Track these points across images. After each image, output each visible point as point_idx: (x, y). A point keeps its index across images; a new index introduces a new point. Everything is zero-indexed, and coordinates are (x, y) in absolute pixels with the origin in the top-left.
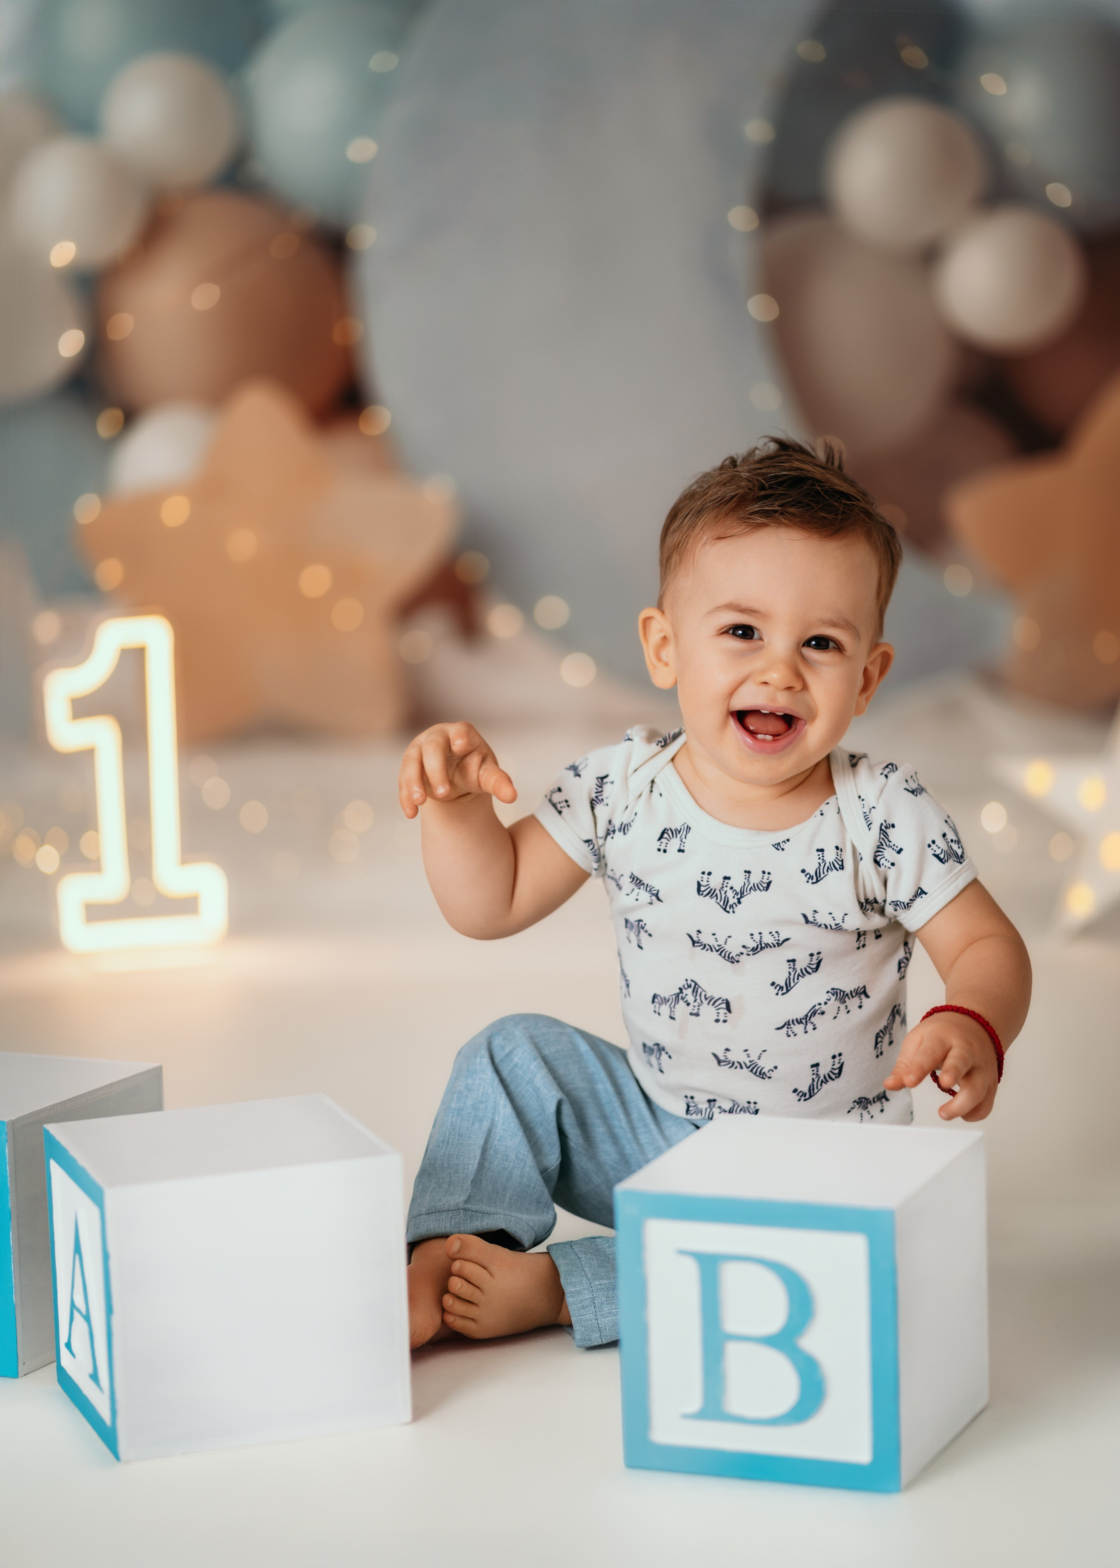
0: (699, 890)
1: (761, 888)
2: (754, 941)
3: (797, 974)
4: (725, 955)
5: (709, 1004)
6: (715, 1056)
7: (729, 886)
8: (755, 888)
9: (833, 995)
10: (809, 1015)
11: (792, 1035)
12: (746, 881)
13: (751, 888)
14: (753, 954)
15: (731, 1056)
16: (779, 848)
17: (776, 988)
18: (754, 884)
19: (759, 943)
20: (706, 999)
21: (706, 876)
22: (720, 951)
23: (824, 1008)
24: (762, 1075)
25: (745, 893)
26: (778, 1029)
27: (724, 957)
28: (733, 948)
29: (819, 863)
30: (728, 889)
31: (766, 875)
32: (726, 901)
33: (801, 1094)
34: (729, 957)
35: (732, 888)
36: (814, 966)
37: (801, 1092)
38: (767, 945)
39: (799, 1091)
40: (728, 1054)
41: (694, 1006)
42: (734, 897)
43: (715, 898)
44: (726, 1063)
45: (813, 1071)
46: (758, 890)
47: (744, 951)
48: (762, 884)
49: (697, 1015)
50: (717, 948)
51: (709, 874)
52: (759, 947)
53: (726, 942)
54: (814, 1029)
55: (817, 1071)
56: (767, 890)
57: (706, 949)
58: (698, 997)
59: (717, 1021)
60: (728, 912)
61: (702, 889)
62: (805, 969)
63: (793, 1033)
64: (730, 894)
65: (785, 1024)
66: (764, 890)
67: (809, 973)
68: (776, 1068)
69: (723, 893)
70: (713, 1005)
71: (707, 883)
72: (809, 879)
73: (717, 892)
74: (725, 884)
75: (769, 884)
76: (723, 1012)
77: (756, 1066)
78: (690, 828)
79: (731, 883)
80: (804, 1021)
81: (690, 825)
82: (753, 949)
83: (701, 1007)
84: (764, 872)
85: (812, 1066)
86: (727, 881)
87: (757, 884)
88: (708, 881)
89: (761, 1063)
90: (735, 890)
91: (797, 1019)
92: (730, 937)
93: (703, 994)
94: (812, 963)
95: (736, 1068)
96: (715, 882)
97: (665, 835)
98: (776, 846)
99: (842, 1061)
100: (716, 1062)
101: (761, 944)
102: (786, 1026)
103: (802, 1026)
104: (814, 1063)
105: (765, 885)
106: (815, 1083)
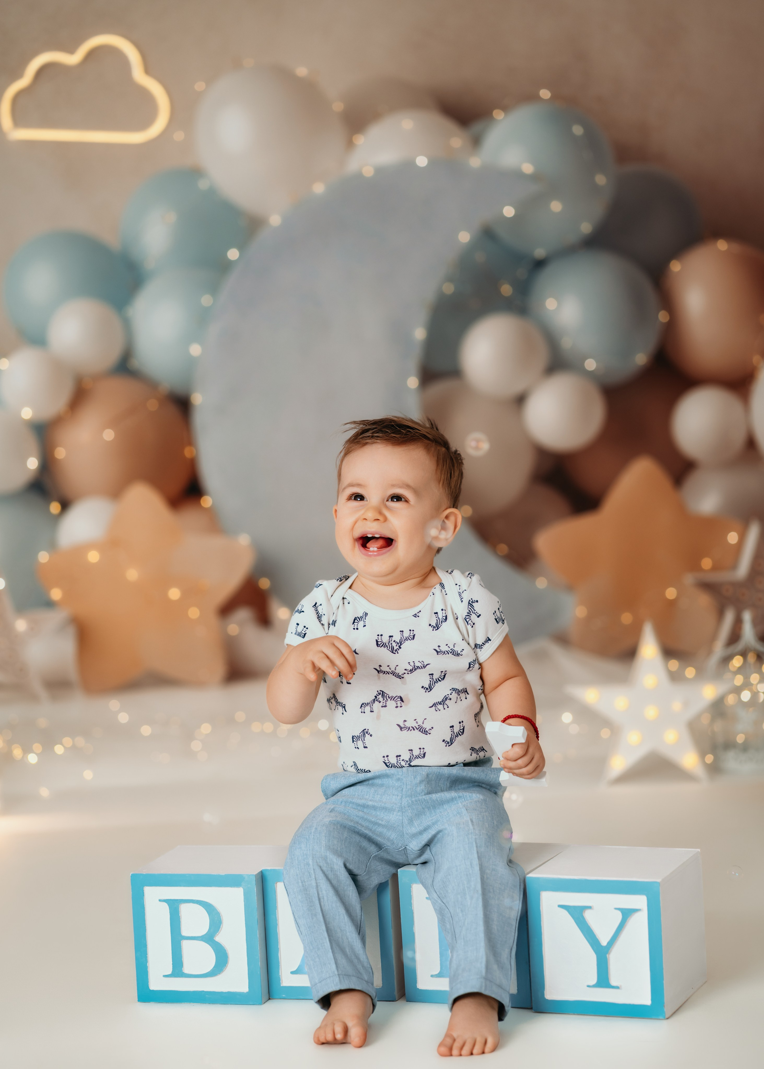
0: (377, 644)
2: (411, 666)
3: (434, 682)
5: (391, 700)
6: (398, 725)
7: (393, 640)
8: (407, 639)
9: (454, 691)
12: (402, 636)
13: (405, 639)
14: (411, 673)
15: (408, 724)
16: (416, 616)
17: (424, 689)
18: (406, 637)
19: (413, 667)
20: (389, 698)
21: (380, 637)
22: (393, 673)
23: (450, 696)
24: (425, 732)
25: (402, 643)
26: (430, 707)
27: (396, 676)
28: (400, 671)
29: (436, 620)
30: (392, 642)
31: (412, 632)
32: (393, 648)
34: (398, 676)
35: (394, 641)
36: (442, 677)
37: (447, 741)
38: (418, 667)
39: (445, 741)
40: (406, 723)
41: (383, 702)
42: (396, 646)
43: (386, 647)
44: (405, 729)
45: (451, 730)
46: (409, 640)
47: (406, 672)
48: (410, 636)
49: (385, 706)
50: (391, 672)
51: (381, 635)
52: (414, 668)
53: (395, 669)
55: (453, 730)
57: (385, 673)
58: (385, 698)
59: (397, 707)
60: (395, 653)
61: (379, 643)
62: (438, 678)
63: (438, 709)
65: (433, 705)
66: (412, 639)
67: (440, 681)
68: (432, 728)
69: (390, 644)
70: (393, 700)
71: (381, 640)
72: (433, 628)
75: (414, 636)
76: (399, 702)
77: (422, 728)
78: (367, 614)
79: (393, 639)
80: (442, 703)
81: (367, 612)
82: (411, 670)
83: (387, 702)
84: (410, 630)
85: (450, 727)
86: (391, 638)
87: (408, 637)
88: (381, 639)
89: (424, 726)
90: (396, 642)
91: (438, 702)
92: (397, 666)
93: (387, 696)
94: (441, 675)
95: (411, 730)
96: (385, 639)
97: (356, 621)
98: (415, 616)
99: (463, 725)
100: (399, 729)
101: (415, 667)
103: (442, 706)
104: (450, 725)
105: (412, 637)
106: (453, 737)
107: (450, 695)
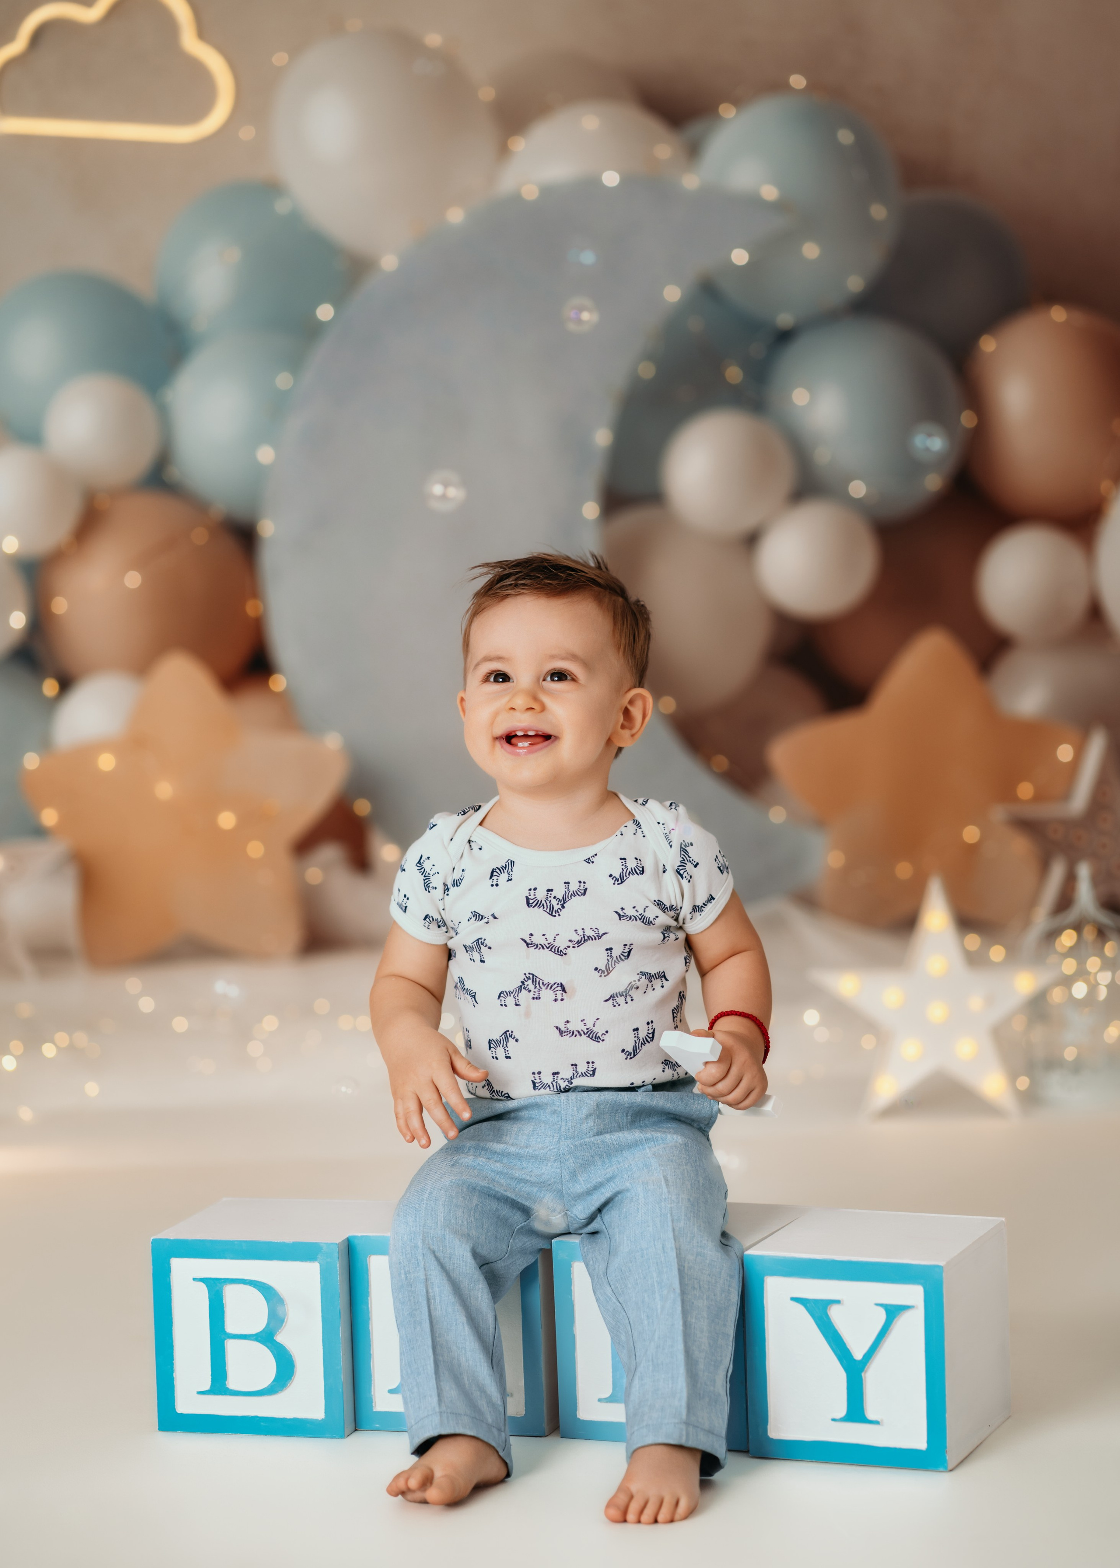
0: (528, 903)
1: (580, 894)
2: (578, 935)
3: (613, 961)
4: (555, 949)
5: (547, 988)
6: (557, 1028)
7: (553, 896)
8: (574, 894)
9: (643, 975)
10: (628, 989)
11: (616, 1006)
12: (566, 890)
13: (572, 894)
14: (578, 947)
15: (571, 1027)
16: (590, 861)
17: (599, 972)
18: (573, 891)
19: (582, 936)
20: (544, 985)
21: (532, 892)
22: (551, 947)
23: (638, 984)
24: (597, 1038)
25: (567, 899)
26: (606, 1000)
27: (554, 952)
28: (561, 943)
29: (622, 869)
30: (552, 898)
31: (582, 884)
32: (552, 908)
33: (627, 1053)
34: (558, 951)
35: (555, 898)
36: (626, 954)
37: (627, 1051)
38: (589, 938)
40: (568, 1025)
41: (535, 992)
42: (558, 904)
43: (542, 907)
44: (567, 1033)
45: (635, 1034)
46: (577, 896)
47: (571, 944)
48: (580, 891)
49: (539, 998)
50: (548, 946)
51: (535, 889)
52: (583, 939)
53: (555, 939)
54: (632, 1000)
55: (638, 1035)
56: (584, 895)
57: (538, 948)
58: (537, 985)
59: (556, 1000)
60: (555, 916)
61: (531, 901)
62: (620, 956)
63: (617, 1003)
66: (582, 895)
67: (623, 960)
68: (607, 1032)
69: (548, 902)
70: (550, 989)
71: (534, 897)
72: (615, 881)
73: (543, 902)
74: (549, 895)
75: (585, 890)
76: (559, 993)
77: (592, 1032)
78: (514, 862)
79: (553, 894)
80: (624, 995)
81: (513, 860)
82: (578, 942)
83: (541, 992)
84: (580, 882)
85: (634, 1031)
87: (576, 891)
88: (534, 895)
89: (595, 1029)
90: (558, 899)
91: (618, 993)
92: (557, 935)
93: (541, 982)
94: (625, 951)
95: (576, 1036)
96: (541, 895)
97: (495, 873)
98: (587, 861)
99: (653, 1028)
100: (558, 1032)
101: (584, 937)
102: (612, 998)
103: (623, 998)
104: (635, 1028)
105: (583, 892)
106: (637, 1044)
107: (637, 982)
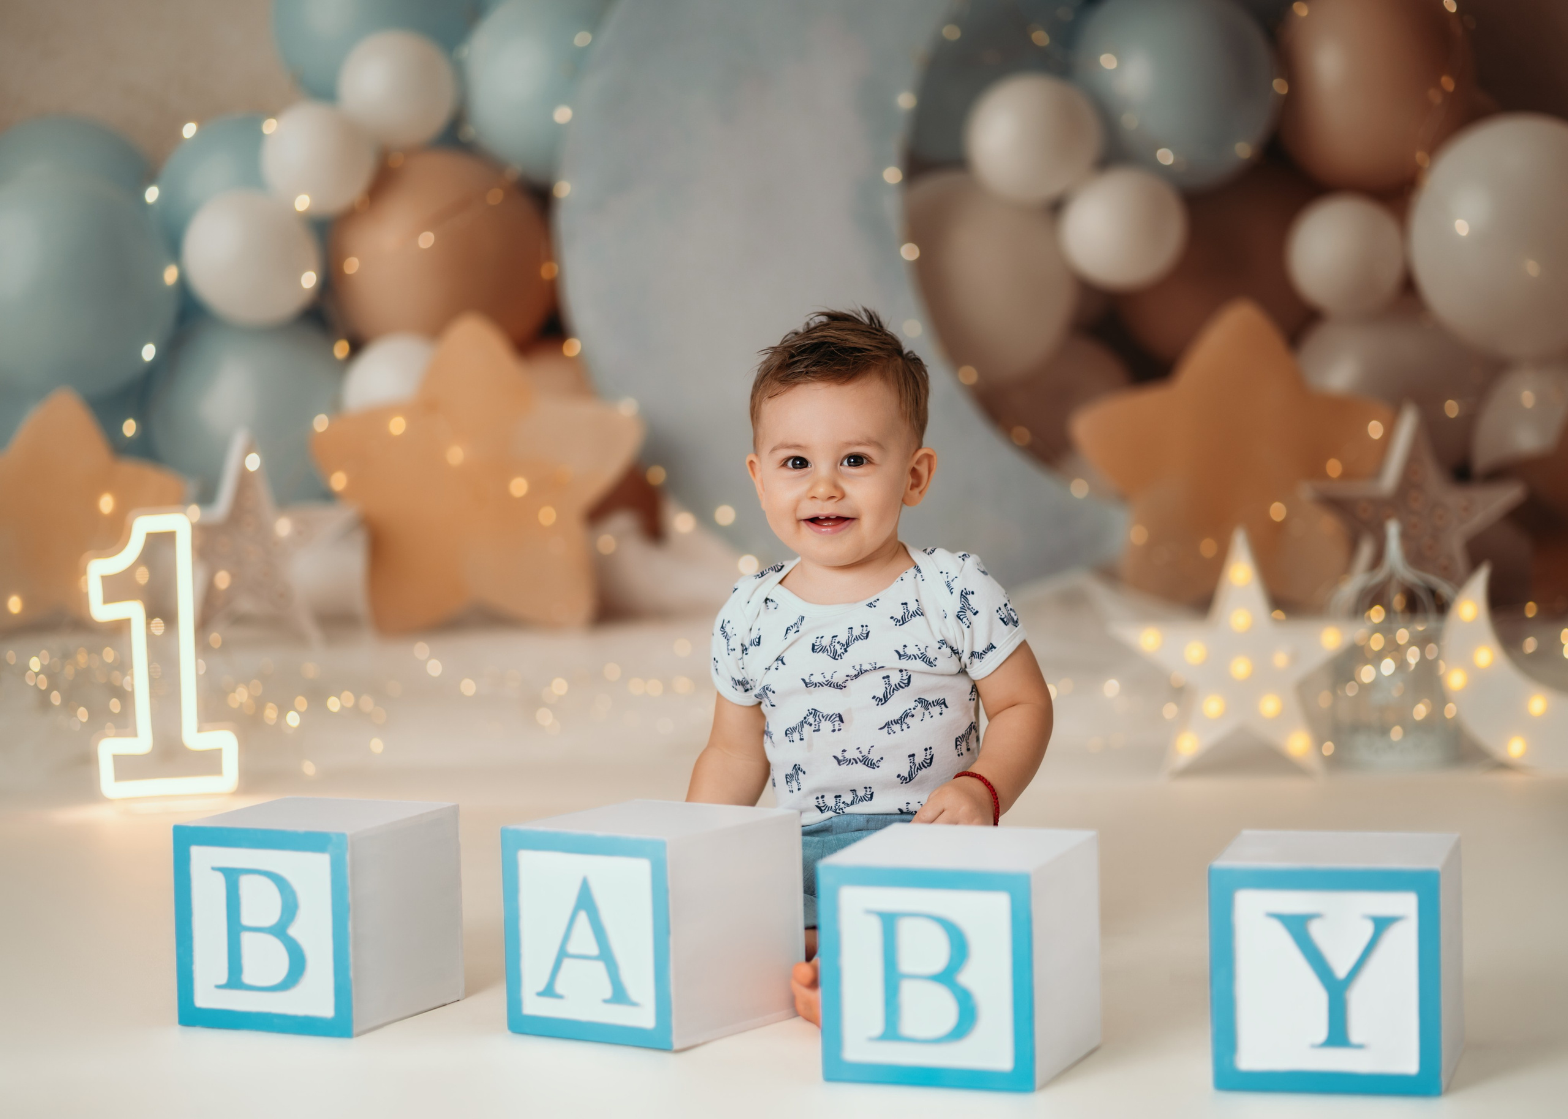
0: (814, 650)
1: (862, 638)
2: (856, 670)
3: (892, 689)
4: (834, 685)
5: (826, 720)
6: (835, 757)
7: (837, 641)
8: (857, 638)
9: (921, 702)
10: (903, 716)
11: (892, 733)
12: (850, 635)
13: (855, 638)
14: (856, 679)
15: (848, 755)
16: (872, 606)
18: (857, 635)
20: (824, 718)
21: (818, 639)
22: (829, 684)
23: (914, 712)
24: (873, 765)
25: (850, 644)
26: (881, 729)
27: (834, 687)
28: (840, 679)
29: (904, 612)
30: (836, 644)
31: (865, 628)
32: (835, 652)
33: (903, 778)
34: (837, 686)
35: (838, 642)
36: (905, 684)
37: (903, 776)
40: (845, 754)
41: (816, 725)
42: (841, 649)
43: (826, 652)
44: (844, 761)
45: (910, 760)
46: (860, 639)
47: (849, 678)
48: (863, 635)
49: (818, 730)
50: (826, 683)
51: (822, 638)
53: (834, 677)
54: (908, 727)
55: (914, 761)
56: (867, 638)
57: (817, 685)
58: (817, 718)
59: (834, 731)
60: (837, 659)
61: (816, 647)
62: (898, 684)
63: (893, 730)
64: (838, 647)
65: (886, 724)
66: (864, 638)
67: (901, 688)
68: (882, 759)
69: (832, 647)
71: (820, 644)
72: (897, 623)
73: (828, 647)
74: (833, 641)
75: (868, 634)
76: (836, 723)
77: (867, 759)
79: (837, 639)
80: (900, 722)
83: (820, 724)
84: (863, 626)
85: (910, 756)
86: (834, 638)
87: (859, 635)
88: (821, 642)
89: (870, 757)
90: (842, 643)
91: (894, 720)
92: (837, 673)
93: (821, 715)
94: (903, 680)
95: (852, 763)
98: (870, 605)
99: (932, 754)
100: (836, 761)
101: (861, 671)
102: (887, 726)
103: (898, 726)
104: (911, 754)
105: (865, 635)
106: (913, 770)
107: (912, 710)
